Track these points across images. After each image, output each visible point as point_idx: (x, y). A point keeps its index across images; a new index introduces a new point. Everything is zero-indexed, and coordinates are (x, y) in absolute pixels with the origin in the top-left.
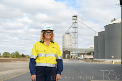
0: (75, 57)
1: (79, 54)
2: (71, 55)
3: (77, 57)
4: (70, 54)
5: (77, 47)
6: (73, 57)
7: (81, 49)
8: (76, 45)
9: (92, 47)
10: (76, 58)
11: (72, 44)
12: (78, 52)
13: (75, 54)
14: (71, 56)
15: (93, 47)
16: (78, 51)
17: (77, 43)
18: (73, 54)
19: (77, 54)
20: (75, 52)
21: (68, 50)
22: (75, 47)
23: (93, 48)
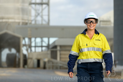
0: (39, 61)
1: (55, 47)
2: (24, 51)
3: (46, 60)
4: (19, 50)
5: (46, 18)
6: (29, 61)
7: (63, 28)
8: (45, 12)
9: (108, 21)
10: (42, 64)
11: (26, 5)
12: (52, 40)
13: (39, 50)
14: (25, 56)
15: (112, 20)
16: (53, 36)
17: (48, 4)
18: (30, 46)
19: (48, 47)
20: (38, 40)
21: (10, 32)
22: (39, 18)
23: (112, 25)
